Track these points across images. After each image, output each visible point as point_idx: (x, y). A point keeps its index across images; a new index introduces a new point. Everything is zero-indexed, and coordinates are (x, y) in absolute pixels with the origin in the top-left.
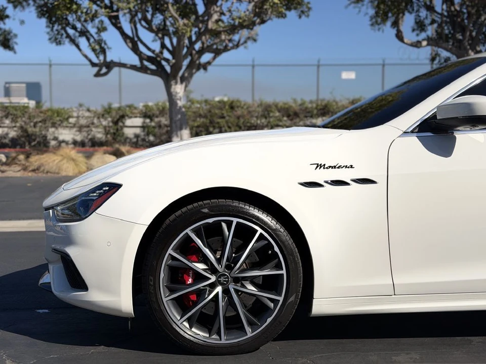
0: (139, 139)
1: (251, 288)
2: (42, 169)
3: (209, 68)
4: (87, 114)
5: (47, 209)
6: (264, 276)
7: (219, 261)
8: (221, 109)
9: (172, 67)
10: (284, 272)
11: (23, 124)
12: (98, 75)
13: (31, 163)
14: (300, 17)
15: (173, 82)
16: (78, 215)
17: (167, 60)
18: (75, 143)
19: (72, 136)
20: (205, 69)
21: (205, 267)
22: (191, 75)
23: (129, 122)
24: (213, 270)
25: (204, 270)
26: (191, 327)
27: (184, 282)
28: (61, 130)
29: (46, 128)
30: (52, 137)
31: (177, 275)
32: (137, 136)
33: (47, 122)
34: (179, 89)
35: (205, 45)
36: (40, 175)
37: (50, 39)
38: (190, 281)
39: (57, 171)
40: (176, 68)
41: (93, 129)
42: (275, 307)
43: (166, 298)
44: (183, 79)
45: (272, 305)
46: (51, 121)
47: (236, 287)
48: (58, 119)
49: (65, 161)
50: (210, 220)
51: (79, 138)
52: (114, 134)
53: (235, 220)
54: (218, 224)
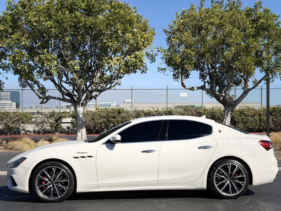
0: (70, 129)
1: (60, 185)
2: (14, 148)
3: (97, 98)
4: (41, 116)
5: (8, 165)
6: (64, 181)
7: (52, 178)
8: (113, 113)
9: (77, 99)
10: (69, 181)
11: (7, 122)
12: (42, 103)
13: (9, 145)
14: (142, 73)
15: (78, 106)
16: (16, 166)
17: (75, 96)
18: (35, 132)
19: (33, 128)
20: (95, 98)
21: (48, 179)
22: (87, 103)
23: (64, 120)
24: (50, 180)
25: (47, 180)
26: (44, 195)
27: (42, 184)
28: (27, 125)
29: (19, 124)
30: (22, 129)
31: (40, 182)
32: (68, 128)
33: (20, 121)
34: (80, 109)
35: (93, 89)
36: (13, 151)
37: (20, 85)
38: (44, 183)
39: (21, 149)
40: (79, 99)
41: (45, 124)
42: (66, 190)
43: (37, 187)
44: (82, 105)
45: (65, 189)
46: (22, 120)
47: (56, 185)
48: (26, 119)
49: (25, 144)
50: (49, 167)
51: (37, 129)
52: (56, 127)
53: (56, 167)
54: (51, 168)
